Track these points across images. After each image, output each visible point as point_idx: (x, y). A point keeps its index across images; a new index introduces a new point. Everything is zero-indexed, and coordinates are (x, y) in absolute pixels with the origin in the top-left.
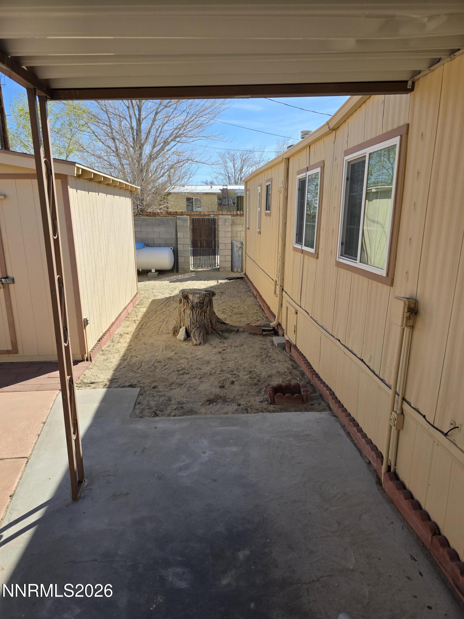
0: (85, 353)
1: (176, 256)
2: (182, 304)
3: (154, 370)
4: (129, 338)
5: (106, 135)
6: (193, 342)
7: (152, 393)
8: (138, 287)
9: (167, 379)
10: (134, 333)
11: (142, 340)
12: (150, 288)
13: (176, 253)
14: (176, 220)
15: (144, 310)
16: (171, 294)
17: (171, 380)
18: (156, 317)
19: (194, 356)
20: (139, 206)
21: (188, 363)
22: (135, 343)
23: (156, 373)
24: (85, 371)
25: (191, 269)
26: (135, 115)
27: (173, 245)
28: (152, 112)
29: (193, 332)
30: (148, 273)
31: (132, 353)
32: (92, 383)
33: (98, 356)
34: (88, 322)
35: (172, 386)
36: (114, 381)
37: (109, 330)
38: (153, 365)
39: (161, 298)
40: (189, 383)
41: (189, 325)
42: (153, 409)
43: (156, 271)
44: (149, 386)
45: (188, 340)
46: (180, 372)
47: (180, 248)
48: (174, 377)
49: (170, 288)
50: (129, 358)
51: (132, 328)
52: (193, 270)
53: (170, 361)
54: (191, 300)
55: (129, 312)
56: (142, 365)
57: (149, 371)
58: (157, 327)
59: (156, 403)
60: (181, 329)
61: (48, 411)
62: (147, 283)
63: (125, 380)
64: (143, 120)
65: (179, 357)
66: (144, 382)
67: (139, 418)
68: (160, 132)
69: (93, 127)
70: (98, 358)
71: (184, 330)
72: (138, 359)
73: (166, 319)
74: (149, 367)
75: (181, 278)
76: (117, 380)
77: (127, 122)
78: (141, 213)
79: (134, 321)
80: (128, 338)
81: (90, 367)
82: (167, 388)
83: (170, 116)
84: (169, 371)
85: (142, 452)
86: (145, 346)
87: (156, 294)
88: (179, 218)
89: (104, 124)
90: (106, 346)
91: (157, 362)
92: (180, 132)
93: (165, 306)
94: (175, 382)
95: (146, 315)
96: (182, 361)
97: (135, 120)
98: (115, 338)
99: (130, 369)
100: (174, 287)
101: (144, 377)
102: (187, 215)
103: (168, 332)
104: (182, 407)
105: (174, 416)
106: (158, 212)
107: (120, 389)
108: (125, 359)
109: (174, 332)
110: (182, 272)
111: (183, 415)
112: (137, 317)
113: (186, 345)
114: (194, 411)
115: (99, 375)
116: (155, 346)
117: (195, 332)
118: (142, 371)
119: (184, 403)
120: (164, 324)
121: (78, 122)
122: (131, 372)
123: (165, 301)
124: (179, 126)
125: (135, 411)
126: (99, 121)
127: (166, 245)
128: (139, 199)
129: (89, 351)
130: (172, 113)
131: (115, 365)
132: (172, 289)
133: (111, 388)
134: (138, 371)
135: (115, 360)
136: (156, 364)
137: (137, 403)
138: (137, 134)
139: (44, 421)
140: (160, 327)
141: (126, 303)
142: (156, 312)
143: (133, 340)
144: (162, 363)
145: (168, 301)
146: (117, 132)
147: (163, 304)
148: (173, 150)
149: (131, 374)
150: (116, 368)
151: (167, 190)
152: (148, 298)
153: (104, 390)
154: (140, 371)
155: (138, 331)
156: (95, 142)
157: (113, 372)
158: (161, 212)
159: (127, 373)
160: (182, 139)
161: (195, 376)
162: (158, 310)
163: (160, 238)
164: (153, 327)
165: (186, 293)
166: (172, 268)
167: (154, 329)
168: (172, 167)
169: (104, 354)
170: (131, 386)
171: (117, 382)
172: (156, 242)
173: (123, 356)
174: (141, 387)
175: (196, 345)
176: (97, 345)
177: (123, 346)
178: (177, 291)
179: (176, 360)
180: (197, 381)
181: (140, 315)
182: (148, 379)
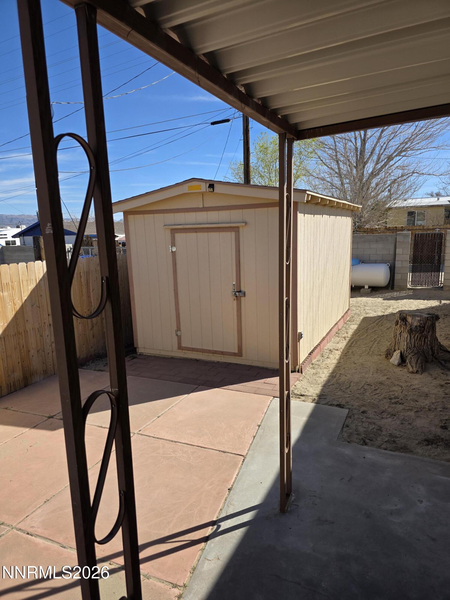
0: (298, 365)
1: (392, 273)
2: (399, 326)
3: (364, 393)
4: (339, 355)
5: (330, 158)
6: (409, 368)
7: (362, 418)
8: (350, 303)
9: (377, 405)
10: (343, 350)
11: (352, 359)
12: (362, 304)
13: (392, 270)
14: (395, 236)
15: (354, 327)
16: (384, 312)
17: (382, 408)
18: (367, 335)
19: (409, 385)
20: (356, 222)
21: (402, 392)
22: (345, 361)
23: (366, 396)
24: (296, 381)
25: (409, 286)
26: (361, 136)
27: (390, 261)
28: (378, 131)
29: (409, 357)
30: (361, 289)
31: (341, 371)
32: (302, 395)
33: (308, 369)
34: (303, 336)
35: (383, 414)
36: (323, 397)
37: (320, 345)
38: (362, 387)
39: (374, 316)
40: (402, 415)
41: (405, 349)
42: (361, 436)
43: (369, 287)
44: (358, 409)
45: (403, 366)
46: (393, 401)
47: (398, 264)
48: (384, 405)
49: (383, 306)
50: (338, 376)
51: (342, 345)
52: (411, 287)
53: (380, 386)
54: (409, 322)
55: (340, 328)
56: (351, 385)
57: (359, 393)
58: (367, 347)
59: (365, 429)
60: (395, 352)
61: (263, 415)
62: (359, 299)
63: (333, 398)
64: (368, 139)
65: (392, 383)
66: (353, 404)
67: (347, 443)
68: (385, 149)
69: (319, 153)
70: (308, 370)
71: (399, 354)
72: (347, 378)
73: (378, 339)
74: (358, 389)
75: (396, 295)
76: (325, 397)
77: (352, 144)
78: (358, 230)
79: (345, 338)
80: (337, 355)
81: (301, 378)
82: (378, 416)
83: (396, 132)
84: (379, 397)
85: (349, 481)
86: (355, 365)
87: (368, 311)
88: (400, 234)
89: (330, 148)
90: (316, 360)
91: (367, 385)
92: (406, 146)
93: (377, 324)
94: (386, 411)
95: (356, 332)
96: (394, 388)
97: (360, 139)
98: (325, 353)
99: (339, 387)
100: (388, 305)
101: (352, 398)
102: (409, 230)
103: (380, 353)
104: (394, 441)
105: (385, 450)
106: (376, 228)
107: (327, 406)
108: (334, 376)
109: (386, 354)
110: (398, 289)
111: (395, 450)
112: (347, 333)
113: (400, 371)
114: (408, 449)
115: (308, 388)
116: (366, 366)
117: (411, 358)
118: (350, 391)
119: (397, 437)
120: (375, 344)
121: (307, 150)
122: (339, 390)
123: (377, 320)
124: (406, 141)
125: (343, 434)
126: (325, 146)
127: (382, 262)
128: (358, 216)
129: (301, 363)
130: (399, 129)
131: (324, 381)
132: (386, 307)
133: (319, 403)
134: (346, 391)
135: (324, 376)
136: (366, 387)
137: (345, 426)
138: (360, 154)
139: (259, 424)
140: (371, 347)
141: (337, 318)
142: (367, 330)
143: (342, 357)
144: (372, 387)
145: (380, 320)
146: (342, 154)
147: (376, 323)
148: (397, 164)
149: (340, 393)
150: (325, 384)
151: (389, 205)
152: (359, 315)
153: (313, 405)
154: (348, 391)
155: (348, 349)
156: (320, 166)
157: (322, 387)
158: (379, 228)
159: (336, 391)
160: (408, 153)
161: (411, 408)
162: (370, 328)
163: (376, 254)
164: (364, 346)
165: (404, 315)
166: (388, 284)
167: (364, 349)
168: (394, 182)
169: (313, 368)
170: (339, 406)
171: (325, 398)
172: (372, 259)
173: (332, 373)
174: (349, 409)
175: (412, 373)
176: (308, 358)
177: (332, 361)
178: (392, 309)
179: (388, 385)
180: (412, 414)
181: (351, 332)
182: (357, 402)
